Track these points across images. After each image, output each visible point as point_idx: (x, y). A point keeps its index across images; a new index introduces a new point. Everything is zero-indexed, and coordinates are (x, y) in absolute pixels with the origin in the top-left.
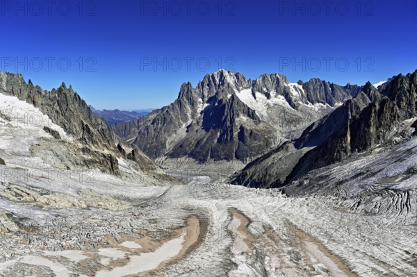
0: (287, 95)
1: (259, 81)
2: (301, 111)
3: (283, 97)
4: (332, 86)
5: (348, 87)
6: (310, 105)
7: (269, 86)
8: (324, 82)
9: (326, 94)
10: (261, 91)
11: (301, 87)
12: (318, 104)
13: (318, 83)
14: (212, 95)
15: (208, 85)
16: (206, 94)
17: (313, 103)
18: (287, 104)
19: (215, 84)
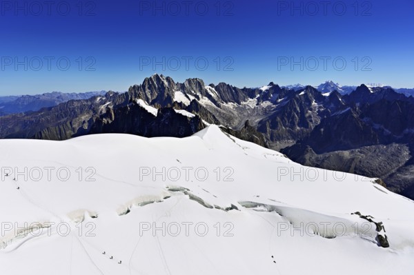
0: (210, 97)
1: (187, 85)
2: (224, 110)
3: (207, 98)
4: (235, 88)
5: (245, 90)
6: (225, 104)
7: (194, 88)
8: (228, 85)
9: (233, 95)
10: (191, 94)
11: (213, 89)
12: (229, 103)
13: (225, 87)
14: (155, 97)
15: (149, 88)
16: (149, 97)
17: (227, 103)
18: (213, 105)
19: (155, 87)
